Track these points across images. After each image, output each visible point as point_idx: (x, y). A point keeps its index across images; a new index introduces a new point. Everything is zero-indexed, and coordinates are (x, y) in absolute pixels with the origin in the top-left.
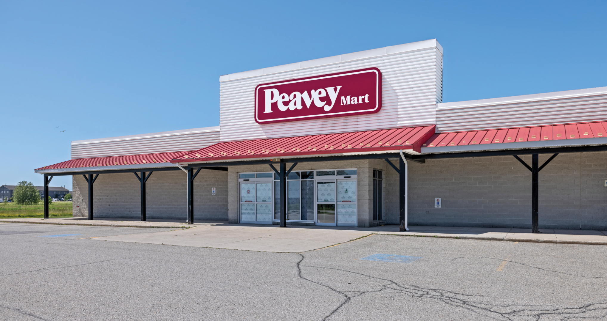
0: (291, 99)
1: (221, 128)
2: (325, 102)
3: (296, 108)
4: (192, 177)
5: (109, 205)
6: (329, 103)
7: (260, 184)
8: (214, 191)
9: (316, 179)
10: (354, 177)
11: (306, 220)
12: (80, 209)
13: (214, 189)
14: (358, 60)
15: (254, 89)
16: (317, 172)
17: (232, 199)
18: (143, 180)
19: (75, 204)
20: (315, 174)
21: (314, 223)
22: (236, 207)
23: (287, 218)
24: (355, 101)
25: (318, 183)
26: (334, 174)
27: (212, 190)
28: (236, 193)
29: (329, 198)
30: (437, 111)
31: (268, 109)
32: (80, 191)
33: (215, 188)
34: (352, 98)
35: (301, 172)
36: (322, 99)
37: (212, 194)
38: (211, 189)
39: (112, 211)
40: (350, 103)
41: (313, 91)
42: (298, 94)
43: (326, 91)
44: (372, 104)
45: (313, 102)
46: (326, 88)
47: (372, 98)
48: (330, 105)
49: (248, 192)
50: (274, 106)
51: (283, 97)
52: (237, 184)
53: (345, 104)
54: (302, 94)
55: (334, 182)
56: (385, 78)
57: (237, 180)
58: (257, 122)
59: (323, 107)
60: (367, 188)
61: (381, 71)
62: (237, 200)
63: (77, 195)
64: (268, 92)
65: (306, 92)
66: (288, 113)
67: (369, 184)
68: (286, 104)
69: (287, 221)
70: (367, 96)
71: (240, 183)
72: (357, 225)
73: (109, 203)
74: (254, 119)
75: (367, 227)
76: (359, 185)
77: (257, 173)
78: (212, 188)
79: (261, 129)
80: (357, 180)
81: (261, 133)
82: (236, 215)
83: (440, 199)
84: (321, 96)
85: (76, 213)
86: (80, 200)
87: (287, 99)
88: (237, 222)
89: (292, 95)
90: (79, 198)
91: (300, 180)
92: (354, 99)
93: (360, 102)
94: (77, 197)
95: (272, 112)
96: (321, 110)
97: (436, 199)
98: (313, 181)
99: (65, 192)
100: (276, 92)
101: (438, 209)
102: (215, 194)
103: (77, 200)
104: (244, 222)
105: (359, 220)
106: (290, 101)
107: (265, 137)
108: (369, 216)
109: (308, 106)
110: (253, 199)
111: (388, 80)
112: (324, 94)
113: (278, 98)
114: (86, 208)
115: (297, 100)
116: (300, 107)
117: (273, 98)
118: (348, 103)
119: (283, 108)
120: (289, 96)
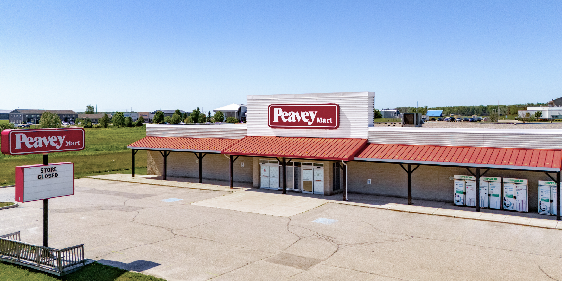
0: (289, 116)
1: (248, 127)
2: (308, 120)
3: (292, 121)
4: (232, 161)
5: (173, 168)
6: (310, 120)
7: (272, 167)
8: (243, 165)
9: (302, 167)
10: (322, 168)
11: (297, 189)
12: (152, 170)
13: (243, 163)
15: (268, 106)
16: (303, 163)
17: (255, 174)
18: (200, 158)
19: (148, 166)
20: (301, 164)
21: (301, 191)
22: (258, 179)
23: (286, 187)
24: (324, 121)
25: (303, 169)
26: (312, 165)
28: (257, 171)
29: (309, 178)
30: (368, 131)
31: (276, 120)
32: (153, 157)
35: (294, 163)
36: (307, 118)
37: (242, 167)
38: (241, 163)
39: (175, 173)
40: (322, 122)
41: (301, 112)
42: (293, 113)
44: (334, 124)
45: (301, 119)
46: (309, 112)
47: (334, 120)
48: (311, 122)
49: (265, 171)
50: (280, 118)
51: (285, 114)
52: (258, 166)
53: (319, 122)
54: (295, 113)
55: (312, 170)
56: (342, 110)
57: (258, 164)
58: (269, 126)
60: (329, 174)
61: (339, 105)
62: (258, 175)
63: (150, 160)
64: (276, 110)
65: (298, 112)
66: (287, 123)
67: (330, 172)
68: (286, 118)
69: (286, 189)
70: (331, 119)
71: (260, 165)
72: (323, 194)
73: (173, 167)
74: (267, 124)
75: (329, 196)
76: (324, 172)
77: (270, 160)
79: (271, 130)
80: (323, 169)
81: (272, 133)
82: (258, 184)
83: (370, 180)
84: (306, 116)
85: (149, 172)
86: (153, 164)
87: (287, 115)
88: (258, 188)
89: (290, 113)
90: (151, 162)
91: (294, 167)
92: (324, 120)
93: (328, 122)
94: (150, 161)
95: (278, 121)
96: (306, 124)
97: (368, 180)
98: (300, 168)
99: (74, 115)
100: (280, 110)
101: (369, 185)
103: (150, 163)
104: (263, 188)
105: (324, 191)
107: (275, 135)
108: (330, 190)
109: (299, 120)
110: (268, 175)
111: (343, 111)
112: (307, 115)
113: (282, 114)
114: (157, 169)
115: (293, 117)
116: (294, 121)
117: (279, 114)
118: (321, 122)
119: (284, 120)
120: (288, 114)
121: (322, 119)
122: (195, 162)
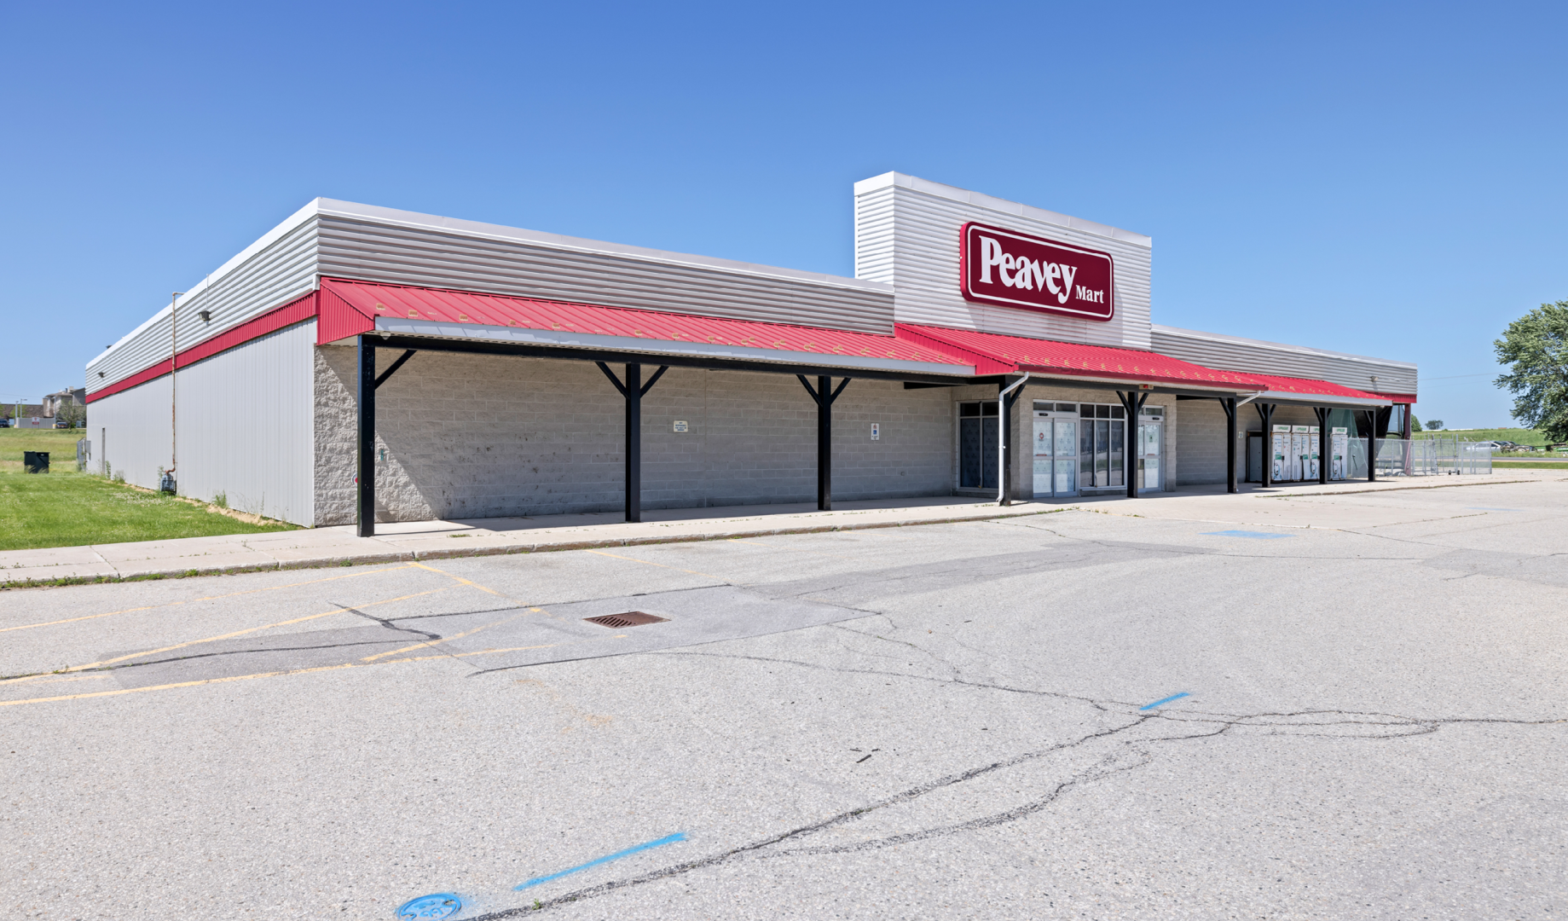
0: (1017, 268)
1: (896, 289)
2: (1059, 288)
3: (1024, 287)
6: (1063, 291)
7: (1060, 423)
8: (875, 432)
10: (1161, 418)
13: (875, 427)
14: (1085, 234)
24: (1089, 297)
27: (873, 429)
30: (1152, 333)
31: (986, 276)
33: (877, 425)
34: (1088, 291)
36: (1056, 282)
37: (872, 439)
38: (870, 427)
41: (1045, 264)
42: (1025, 260)
43: (1060, 267)
44: (1106, 307)
45: (1045, 282)
46: (1060, 265)
47: (1107, 297)
48: (1065, 294)
50: (995, 270)
51: (1007, 261)
53: (1080, 298)
54: (1031, 263)
58: (967, 294)
59: (1057, 295)
61: (1113, 259)
63: (346, 432)
64: (985, 243)
65: (1036, 262)
66: (1014, 292)
68: (1012, 273)
70: (1101, 293)
76: (1166, 431)
77: (1058, 402)
78: (873, 425)
79: (967, 310)
80: (1162, 424)
81: (966, 319)
84: (1055, 275)
85: (341, 508)
87: (1011, 266)
89: (1019, 261)
93: (1095, 299)
94: (344, 440)
95: (991, 282)
96: (1053, 300)
100: (997, 246)
102: (878, 439)
104: (1038, 496)
105: (1165, 482)
106: (1017, 271)
107: (974, 327)
112: (1058, 274)
113: (1000, 258)
114: (406, 485)
115: (1027, 274)
116: (1030, 287)
117: (993, 257)
118: (1084, 299)
119: (1007, 281)
120: (1015, 261)
121: (1086, 290)
122: (673, 432)
